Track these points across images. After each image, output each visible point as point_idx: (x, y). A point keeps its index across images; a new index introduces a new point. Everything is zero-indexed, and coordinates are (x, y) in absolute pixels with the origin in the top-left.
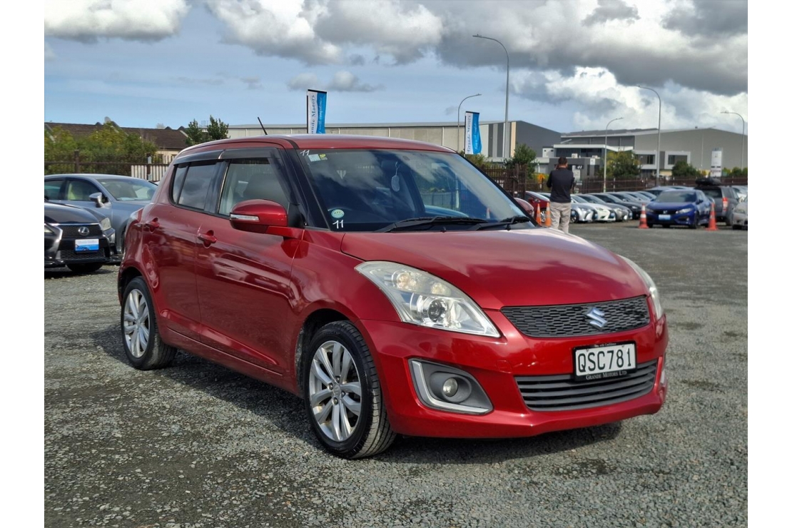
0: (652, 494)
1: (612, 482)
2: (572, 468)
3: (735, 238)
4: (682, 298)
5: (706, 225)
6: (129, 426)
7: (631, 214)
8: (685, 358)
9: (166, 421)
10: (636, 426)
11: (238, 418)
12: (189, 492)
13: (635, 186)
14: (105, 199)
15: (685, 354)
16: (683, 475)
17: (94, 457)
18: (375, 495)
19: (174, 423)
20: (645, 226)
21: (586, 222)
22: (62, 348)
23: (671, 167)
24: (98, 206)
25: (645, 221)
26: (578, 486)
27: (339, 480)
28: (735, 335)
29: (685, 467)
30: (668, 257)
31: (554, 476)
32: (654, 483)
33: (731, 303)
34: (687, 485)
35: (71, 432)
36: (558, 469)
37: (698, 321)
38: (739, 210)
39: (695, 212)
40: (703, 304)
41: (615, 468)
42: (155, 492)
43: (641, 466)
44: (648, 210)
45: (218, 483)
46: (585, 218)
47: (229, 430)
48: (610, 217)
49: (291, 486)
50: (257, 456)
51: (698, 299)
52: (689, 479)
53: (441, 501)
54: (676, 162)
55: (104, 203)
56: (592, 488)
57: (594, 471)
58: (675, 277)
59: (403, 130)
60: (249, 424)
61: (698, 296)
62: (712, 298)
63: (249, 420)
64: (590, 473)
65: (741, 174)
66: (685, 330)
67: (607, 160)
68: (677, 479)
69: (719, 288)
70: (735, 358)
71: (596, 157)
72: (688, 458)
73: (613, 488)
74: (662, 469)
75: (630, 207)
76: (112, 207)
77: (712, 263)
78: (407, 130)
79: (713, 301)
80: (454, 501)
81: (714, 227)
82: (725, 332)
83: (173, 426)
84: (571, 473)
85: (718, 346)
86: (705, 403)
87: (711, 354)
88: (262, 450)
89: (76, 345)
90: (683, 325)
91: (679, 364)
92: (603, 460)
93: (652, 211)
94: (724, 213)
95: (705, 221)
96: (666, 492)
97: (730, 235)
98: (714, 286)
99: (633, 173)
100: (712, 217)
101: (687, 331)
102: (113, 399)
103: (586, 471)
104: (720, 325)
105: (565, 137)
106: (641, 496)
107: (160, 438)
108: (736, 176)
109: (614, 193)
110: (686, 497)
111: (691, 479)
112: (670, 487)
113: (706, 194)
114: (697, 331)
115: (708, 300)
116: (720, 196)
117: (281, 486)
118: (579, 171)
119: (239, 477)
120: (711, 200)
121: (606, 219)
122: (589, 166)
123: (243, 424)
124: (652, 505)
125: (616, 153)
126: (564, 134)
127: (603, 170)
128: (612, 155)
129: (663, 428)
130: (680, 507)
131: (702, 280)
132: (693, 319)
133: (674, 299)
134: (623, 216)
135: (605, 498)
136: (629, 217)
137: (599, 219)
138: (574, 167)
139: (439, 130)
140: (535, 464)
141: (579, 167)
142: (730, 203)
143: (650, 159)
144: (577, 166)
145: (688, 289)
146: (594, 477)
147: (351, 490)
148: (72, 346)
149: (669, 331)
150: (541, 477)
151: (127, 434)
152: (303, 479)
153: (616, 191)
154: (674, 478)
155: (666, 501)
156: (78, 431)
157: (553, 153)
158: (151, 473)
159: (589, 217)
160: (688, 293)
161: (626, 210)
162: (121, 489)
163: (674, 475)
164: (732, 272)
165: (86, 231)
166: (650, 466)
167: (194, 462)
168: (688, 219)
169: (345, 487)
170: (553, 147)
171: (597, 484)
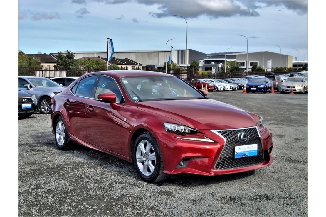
0: (291, 207)
1: (274, 203)
2: (256, 198)
3: (283, 97)
4: (272, 124)
5: (270, 92)
6: (73, 185)
7: (238, 87)
8: (283, 150)
9: (87, 182)
10: (274, 179)
11: (115, 180)
12: (109, 212)
13: (239, 76)
14: (31, 87)
15: (282, 148)
16: (300, 199)
17: (64, 198)
18: (183, 211)
19: (90, 183)
20: (246, 92)
21: (221, 91)
22: (30, 151)
23: (251, 67)
24: (28, 89)
25: (246, 90)
26: (261, 205)
27: (166, 205)
28: (299, 140)
29: (300, 196)
30: (260, 106)
31: (250, 201)
32: (290, 203)
33: (292, 126)
34: (303, 203)
35: (50, 188)
36: (251, 198)
37: (283, 134)
38: (284, 86)
39: (266, 87)
40: (281, 126)
41: (273, 197)
42: (95, 212)
43: (283, 196)
44: (247, 86)
45: (118, 208)
46: (220, 89)
47: (114, 185)
48: (230, 89)
49: (148, 208)
50: (130, 196)
51: (279, 124)
52: (303, 201)
53: (210, 213)
54: (253, 65)
55: (30, 88)
56: (267, 206)
57: (265, 199)
58: (266, 115)
59: (142, 53)
60: (121, 182)
61: (278, 123)
62: (284, 123)
63: (120, 181)
64: (264, 200)
65: (280, 70)
66: (278, 138)
67: (226, 65)
68: (298, 201)
69: (285, 119)
70: (303, 150)
71: (222, 64)
72: (299, 192)
73: (275, 205)
74: (292, 197)
75: (238, 84)
76: (34, 90)
77: (278, 108)
78: (144, 53)
79: (285, 125)
80: (215, 213)
81: (273, 93)
82: (295, 138)
83: (91, 184)
84: (257, 199)
85: (294, 144)
86: (298, 169)
87: (293, 148)
88: (131, 193)
89: (35, 150)
90: (277, 135)
91: (281, 152)
92: (267, 194)
93: (248, 86)
94: (276, 86)
95: (269, 90)
96: (296, 206)
97: (281, 96)
98: (282, 118)
99: (238, 70)
100: (273, 88)
101: (280, 138)
102: (61, 173)
103: (263, 199)
104: (292, 135)
105: (208, 55)
106: (287, 208)
107: (88, 189)
108: (278, 70)
109: (231, 79)
110: (304, 208)
111: (304, 201)
112: (297, 204)
113: (269, 79)
114: (283, 138)
115: (283, 124)
116: (275, 80)
117: (144, 208)
118: (215, 70)
119: (126, 205)
120: (271, 81)
121: (229, 89)
122: (219, 67)
123: (119, 182)
124: (292, 212)
125: (229, 62)
126: (208, 54)
127: (224, 69)
128: (228, 63)
129: (285, 180)
130: (303, 212)
131: (277, 116)
132: (280, 133)
133: (269, 124)
134: (235, 88)
135: (273, 210)
136: (238, 88)
137: (226, 89)
138: (213, 68)
139: (157, 53)
140: (241, 196)
141: (215, 68)
142: (279, 83)
143: (243, 64)
144: (214, 67)
145: (273, 120)
146: (266, 201)
147: (173, 209)
148: (34, 150)
149: (272, 138)
150: (246, 202)
151: (73, 188)
152: (152, 205)
153: (232, 78)
154: (297, 200)
155: (297, 210)
156: (53, 187)
157: (204, 62)
158: (90, 204)
159: (222, 89)
160: (274, 122)
161: (236, 86)
162: (81, 211)
163: (297, 199)
164: (287, 112)
165: (26, 100)
166: (286, 196)
167: (106, 199)
168: (263, 90)
169: (170, 208)
170: (204, 60)
171: (268, 204)
